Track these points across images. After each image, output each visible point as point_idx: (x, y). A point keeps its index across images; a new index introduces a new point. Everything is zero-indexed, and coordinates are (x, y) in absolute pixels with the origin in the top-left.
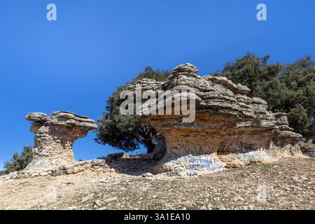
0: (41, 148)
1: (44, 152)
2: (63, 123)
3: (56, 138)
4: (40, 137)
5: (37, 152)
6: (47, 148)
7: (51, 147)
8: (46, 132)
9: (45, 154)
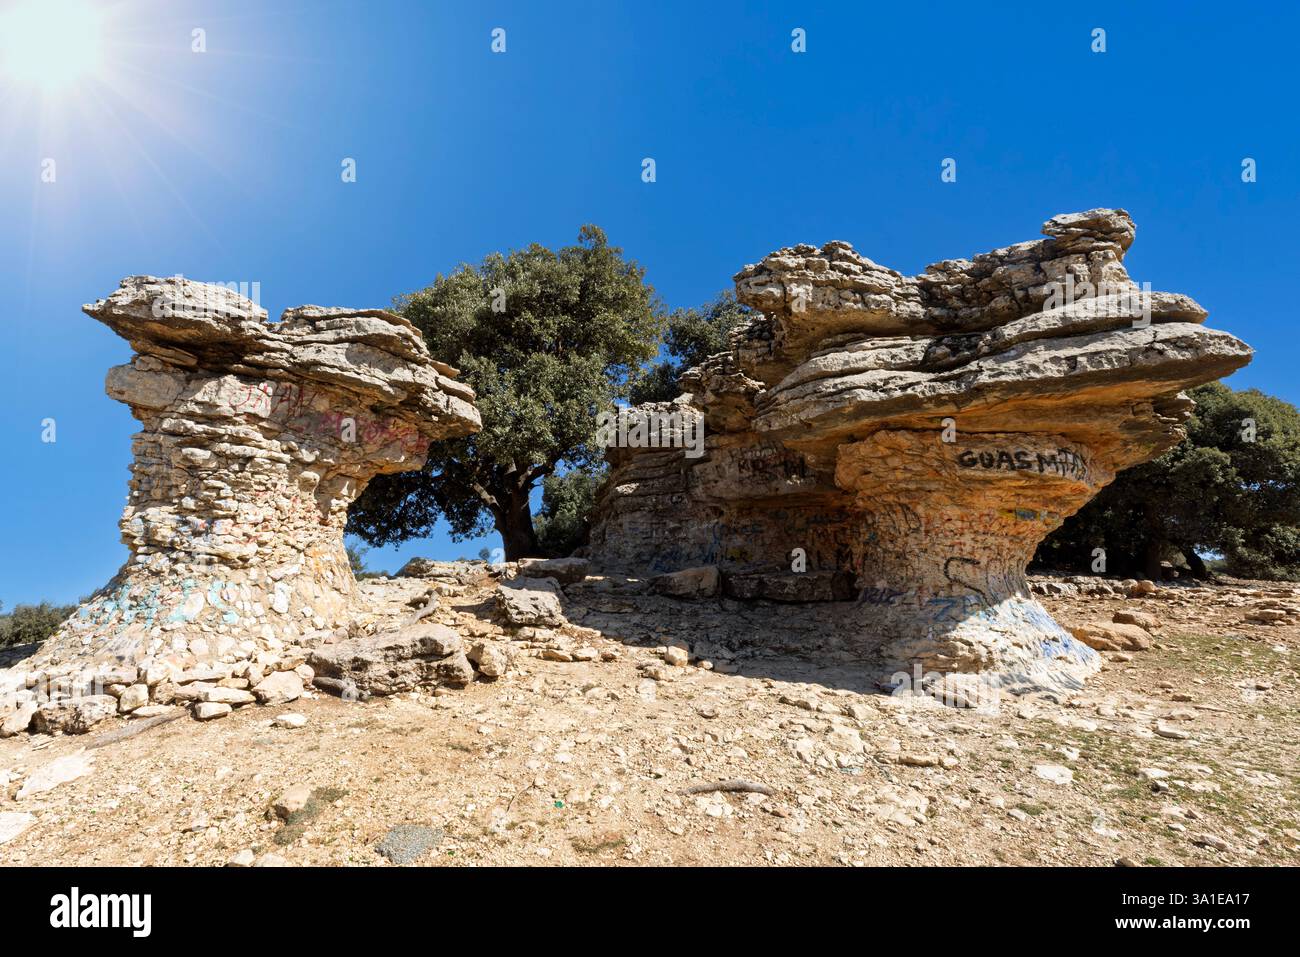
0: (209, 511)
1: (226, 538)
2: (376, 376)
3: (308, 456)
4: (207, 441)
5: (165, 533)
6: (251, 512)
7: (268, 512)
8: (253, 418)
9: (234, 551)
